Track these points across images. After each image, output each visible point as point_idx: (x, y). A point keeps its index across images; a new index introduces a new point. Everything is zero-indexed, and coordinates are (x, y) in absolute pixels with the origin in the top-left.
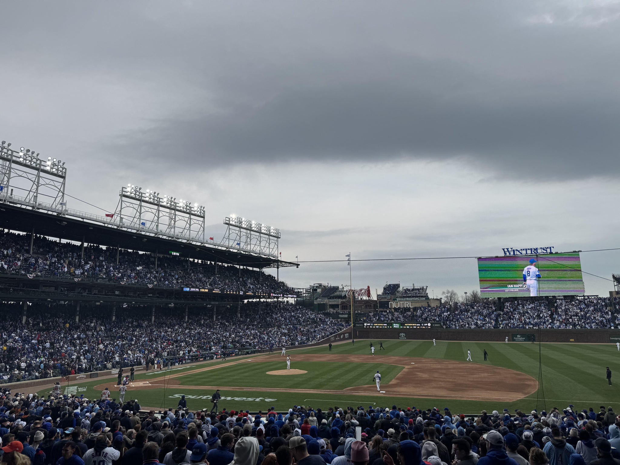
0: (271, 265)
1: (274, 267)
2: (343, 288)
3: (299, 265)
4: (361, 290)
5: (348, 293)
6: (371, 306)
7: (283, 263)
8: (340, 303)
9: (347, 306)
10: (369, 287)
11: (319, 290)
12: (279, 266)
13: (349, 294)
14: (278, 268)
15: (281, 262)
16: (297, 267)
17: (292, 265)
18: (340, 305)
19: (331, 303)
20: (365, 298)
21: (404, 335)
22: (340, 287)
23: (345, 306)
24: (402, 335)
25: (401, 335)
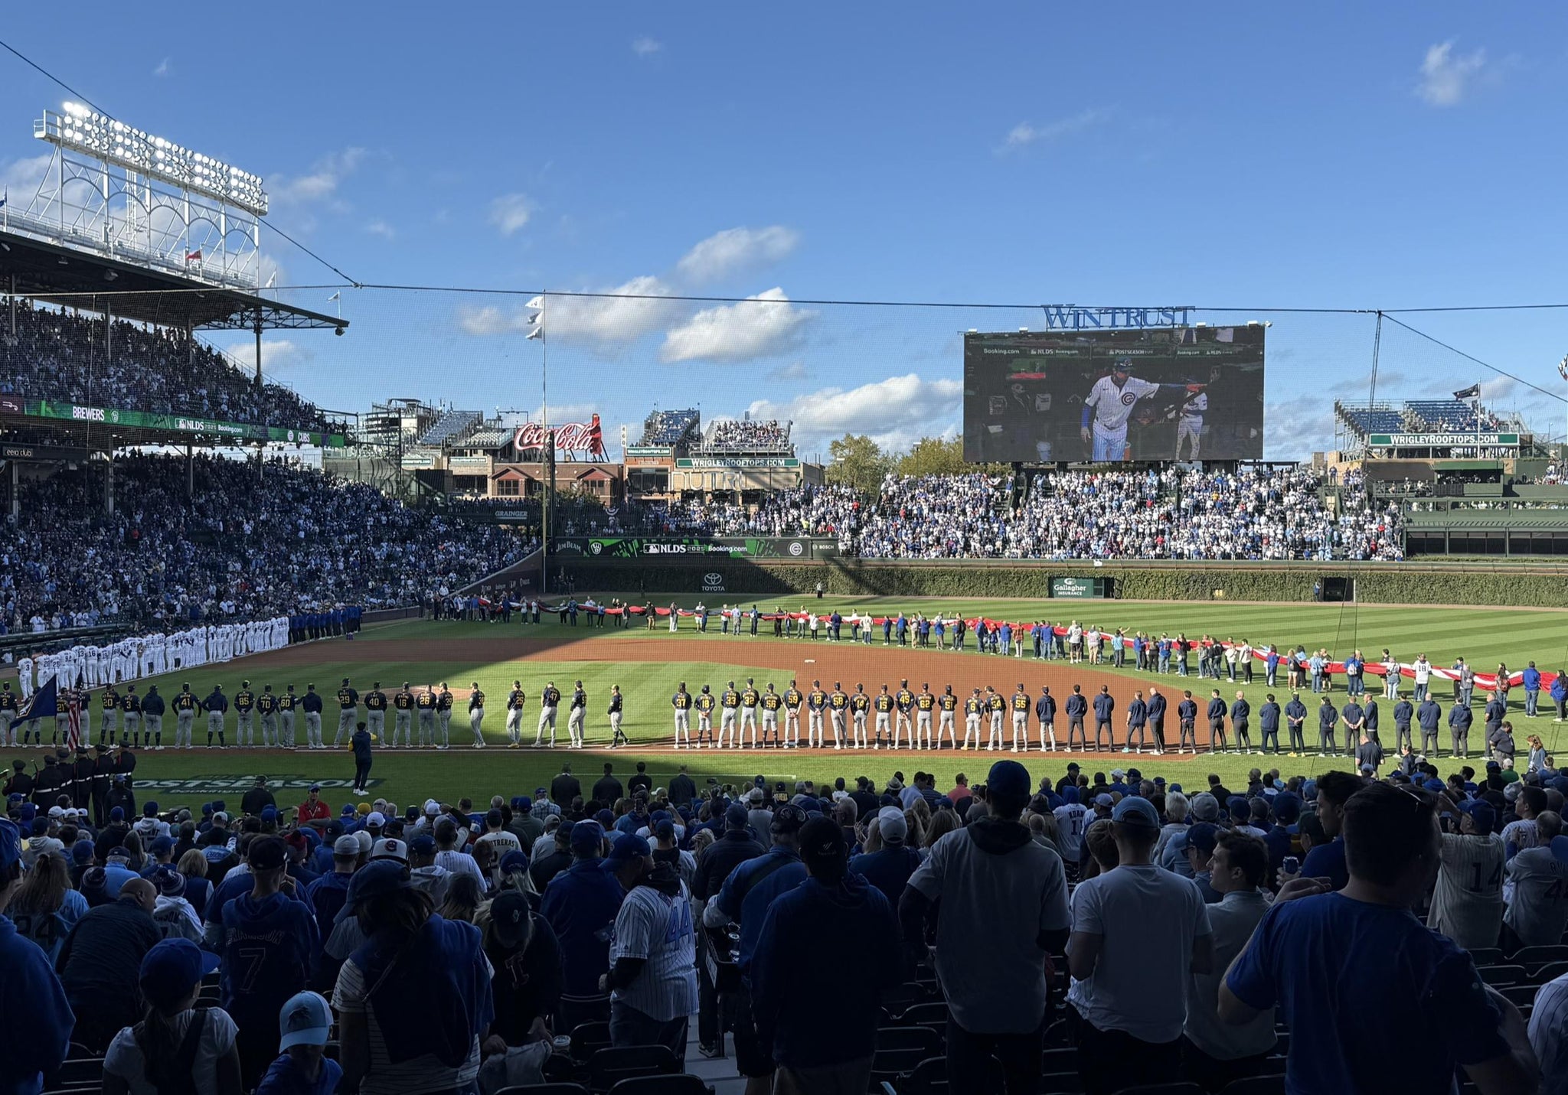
0: (233, 316)
1: (242, 326)
2: (499, 419)
3: (346, 324)
4: (570, 430)
5: (522, 436)
6: (601, 484)
7: (284, 314)
8: (489, 472)
9: (516, 483)
10: (596, 419)
11: (409, 424)
12: (264, 325)
13: (526, 441)
14: (258, 330)
15: (277, 307)
16: (339, 332)
17: (315, 322)
18: (494, 478)
19: (457, 471)
20: (583, 455)
21: (717, 580)
22: (489, 415)
23: (508, 483)
24: (713, 578)
25: (709, 580)
